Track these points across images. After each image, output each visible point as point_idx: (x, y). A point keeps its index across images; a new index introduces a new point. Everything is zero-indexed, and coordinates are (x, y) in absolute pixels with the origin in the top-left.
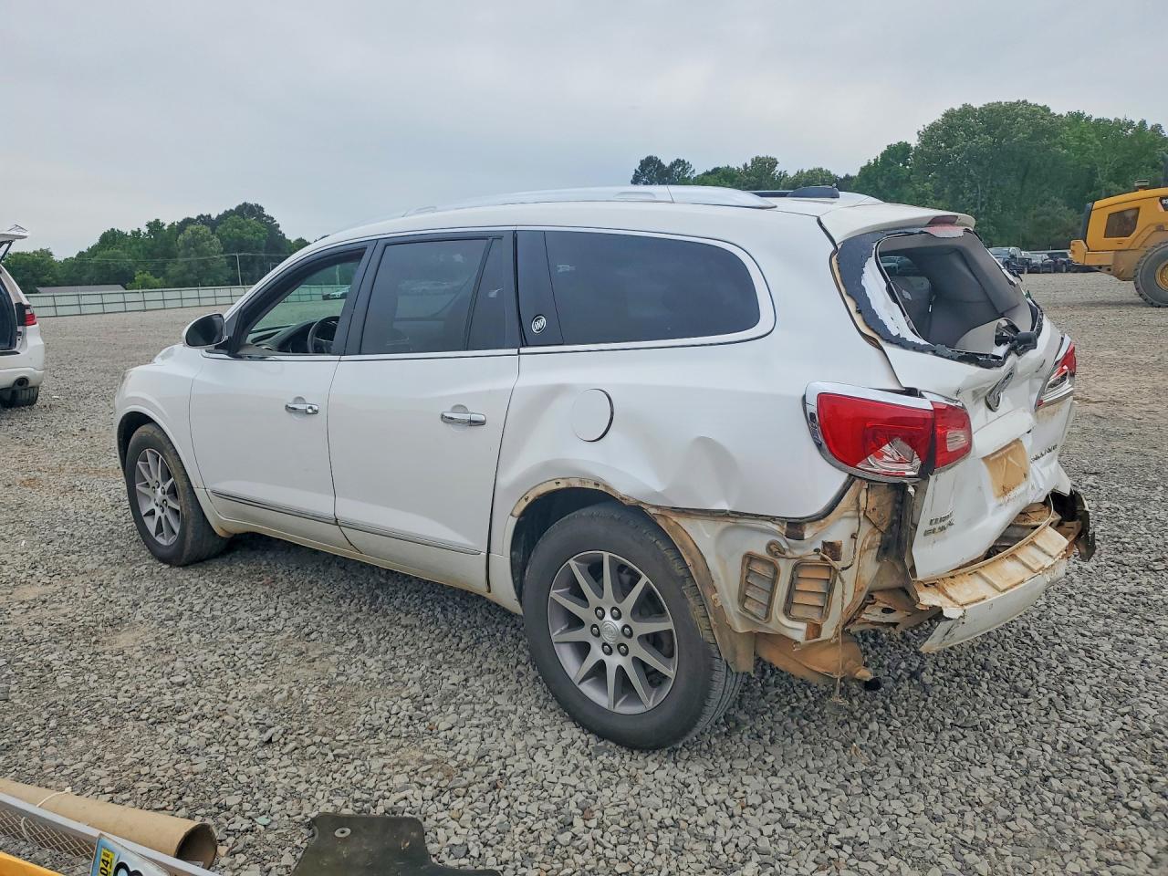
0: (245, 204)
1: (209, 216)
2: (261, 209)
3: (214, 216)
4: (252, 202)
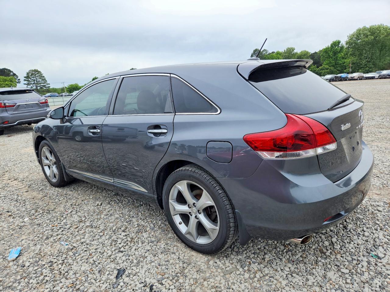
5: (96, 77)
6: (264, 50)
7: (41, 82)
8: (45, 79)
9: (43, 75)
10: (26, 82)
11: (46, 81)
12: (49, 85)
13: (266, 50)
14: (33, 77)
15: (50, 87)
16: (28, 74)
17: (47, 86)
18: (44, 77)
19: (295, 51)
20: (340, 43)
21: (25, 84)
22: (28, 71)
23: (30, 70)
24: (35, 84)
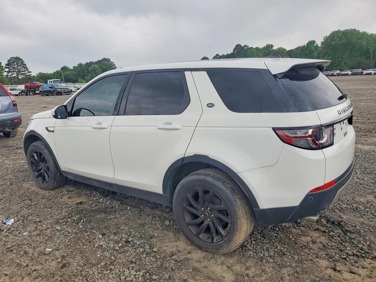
0: (104, 58)
1: (93, 62)
2: (109, 59)
3: (94, 62)
4: (107, 58)
5: (65, 66)
6: (245, 45)
7: (21, 70)
8: (26, 67)
9: (24, 63)
10: (7, 70)
11: (28, 69)
12: (30, 73)
13: (247, 46)
14: (15, 65)
15: (31, 75)
16: (9, 61)
17: (27, 74)
18: (25, 65)
19: (274, 48)
20: (315, 43)
21: (5, 71)
22: (9, 59)
23: (11, 58)
24: (16, 72)
